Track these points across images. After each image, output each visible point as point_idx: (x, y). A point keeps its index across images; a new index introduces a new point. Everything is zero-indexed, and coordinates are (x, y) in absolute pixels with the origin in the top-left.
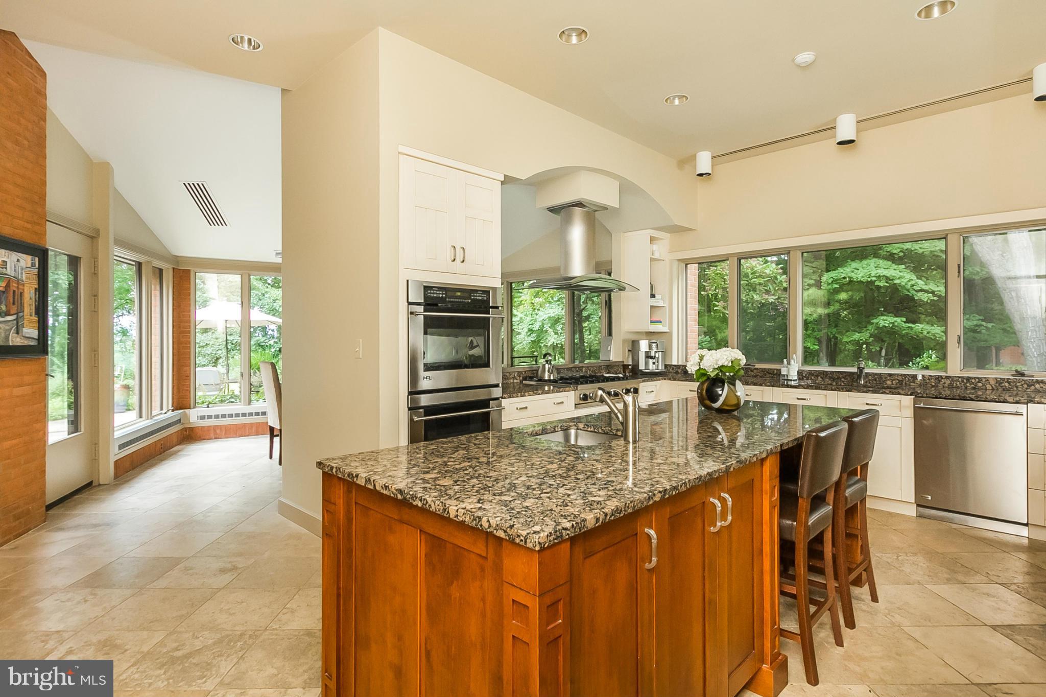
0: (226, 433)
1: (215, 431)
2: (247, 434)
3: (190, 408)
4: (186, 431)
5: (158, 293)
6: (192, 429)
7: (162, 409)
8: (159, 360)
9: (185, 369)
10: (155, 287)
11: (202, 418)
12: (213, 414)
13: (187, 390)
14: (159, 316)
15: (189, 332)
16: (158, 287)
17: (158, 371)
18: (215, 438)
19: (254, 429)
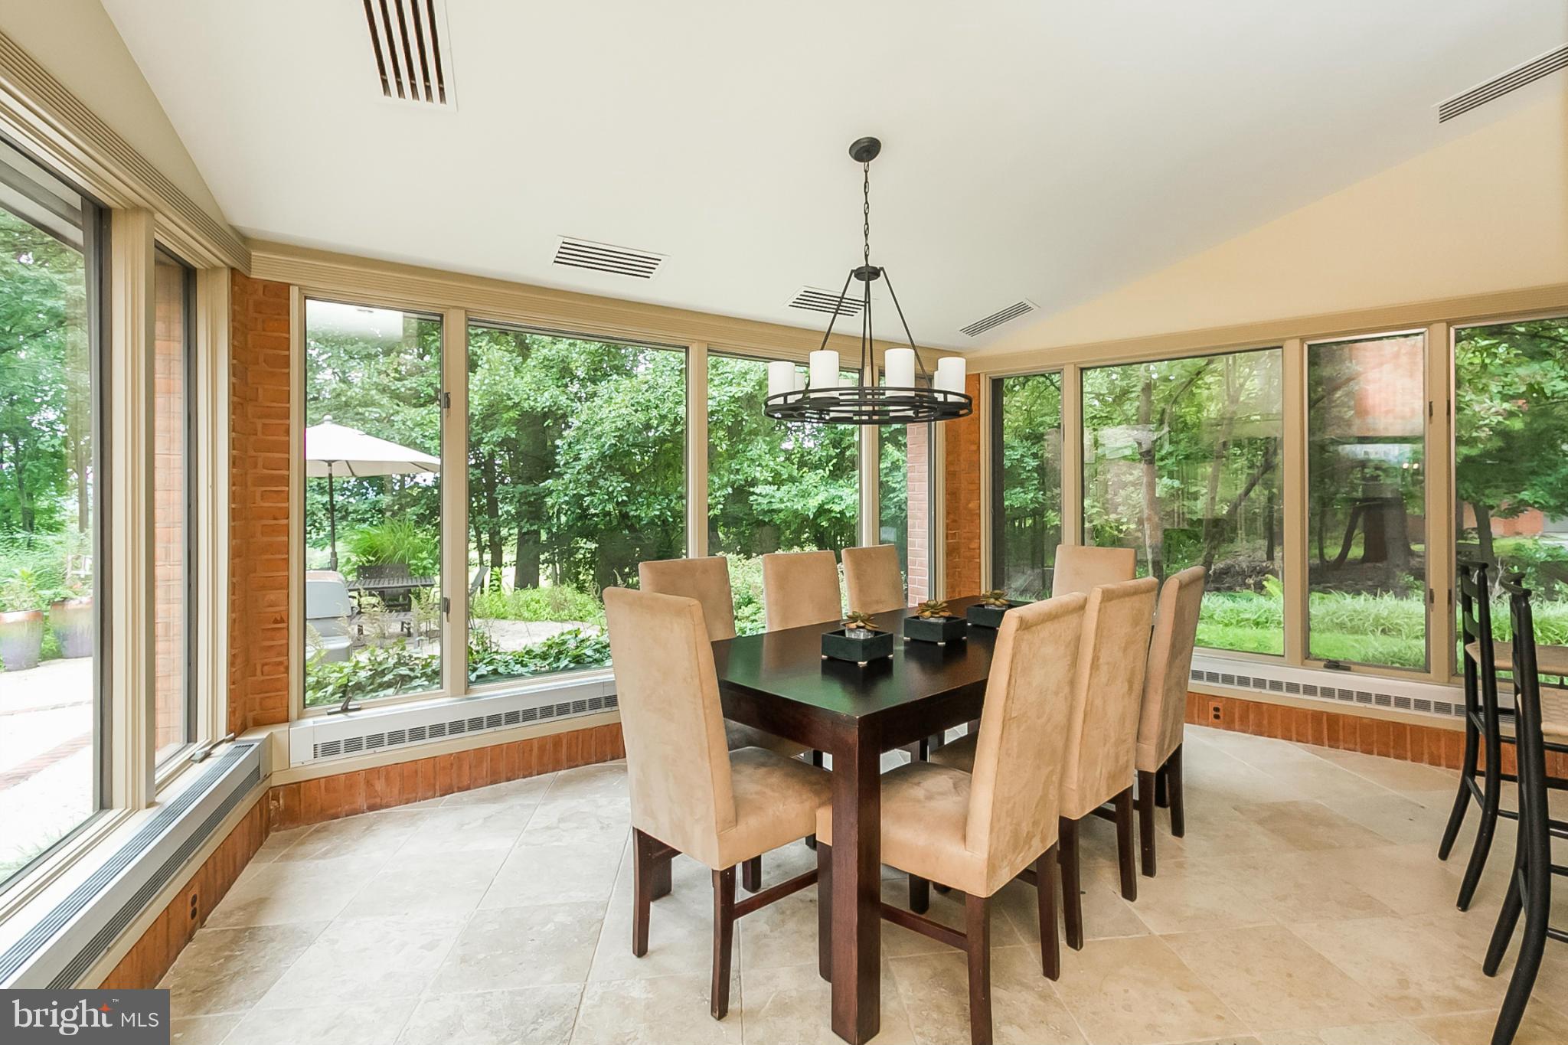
0: (401, 791)
1: (369, 784)
2: (466, 783)
3: (287, 720)
4: (276, 798)
5: (178, 349)
6: (295, 789)
7: (191, 737)
8: (179, 571)
9: (272, 596)
10: (169, 331)
11: (330, 749)
12: (363, 733)
13: (280, 663)
14: (179, 424)
15: (286, 480)
16: (178, 331)
17: (179, 610)
18: (371, 808)
19: (486, 766)
